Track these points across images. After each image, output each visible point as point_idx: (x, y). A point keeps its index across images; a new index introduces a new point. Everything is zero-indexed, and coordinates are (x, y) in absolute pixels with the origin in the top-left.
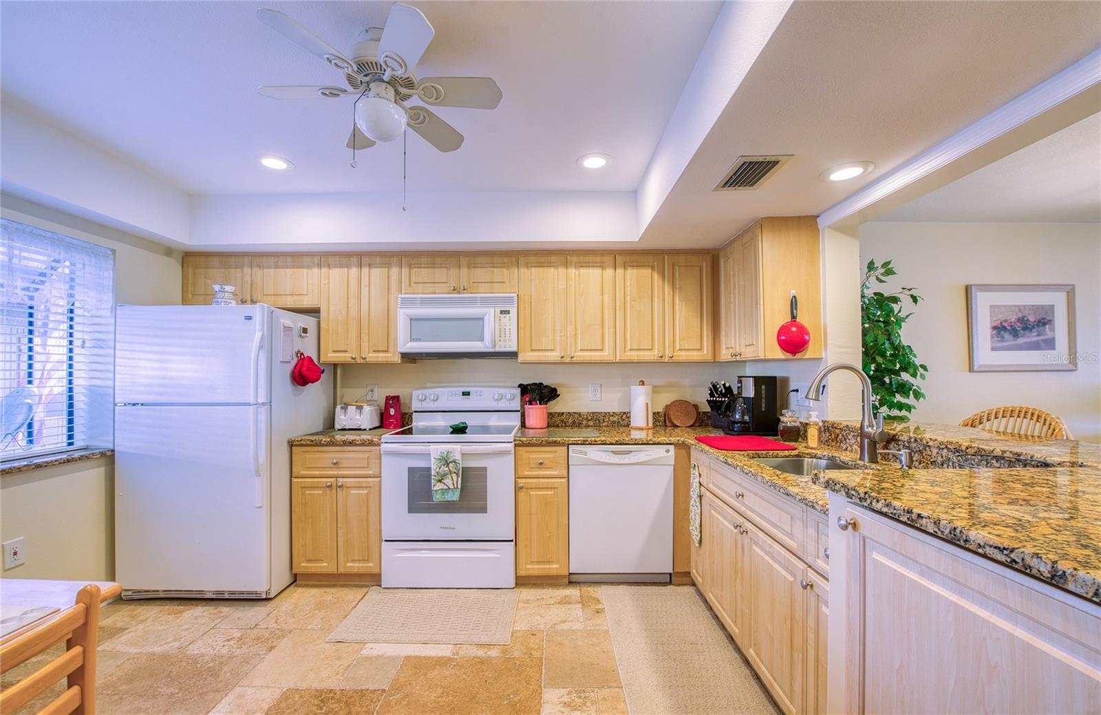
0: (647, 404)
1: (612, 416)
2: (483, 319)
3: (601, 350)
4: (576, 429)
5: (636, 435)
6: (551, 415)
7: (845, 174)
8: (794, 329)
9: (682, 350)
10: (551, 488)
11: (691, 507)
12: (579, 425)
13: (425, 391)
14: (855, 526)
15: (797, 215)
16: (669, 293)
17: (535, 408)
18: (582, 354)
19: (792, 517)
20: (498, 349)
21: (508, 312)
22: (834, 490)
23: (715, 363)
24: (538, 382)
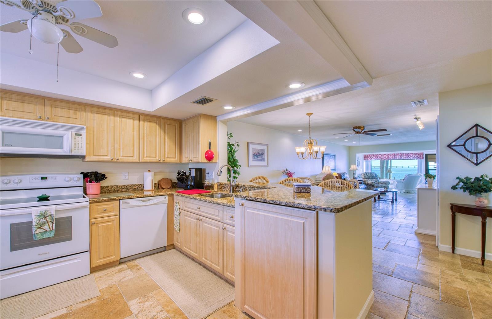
0: (152, 180)
1: (134, 186)
2: (63, 137)
3: (132, 156)
4: (116, 193)
5: (146, 193)
6: (102, 188)
7: (228, 108)
8: (210, 153)
9: (168, 158)
10: (111, 221)
11: (175, 218)
12: (118, 191)
13: (9, 178)
14: (243, 205)
15: (211, 115)
16: (163, 134)
17: (94, 184)
18: (122, 158)
19: (218, 211)
20: (73, 154)
21: (81, 135)
22: (237, 197)
23: (180, 163)
24: (94, 171)
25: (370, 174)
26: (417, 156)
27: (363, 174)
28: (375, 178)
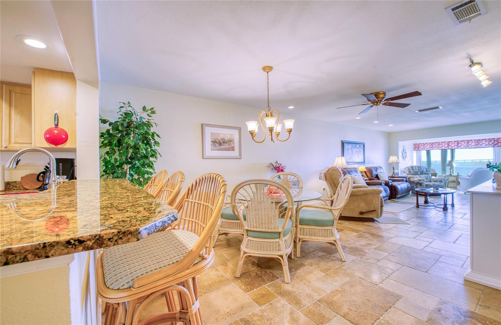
8: (56, 131)
25: (418, 168)
26: (493, 143)
27: (407, 169)
28: (425, 174)
